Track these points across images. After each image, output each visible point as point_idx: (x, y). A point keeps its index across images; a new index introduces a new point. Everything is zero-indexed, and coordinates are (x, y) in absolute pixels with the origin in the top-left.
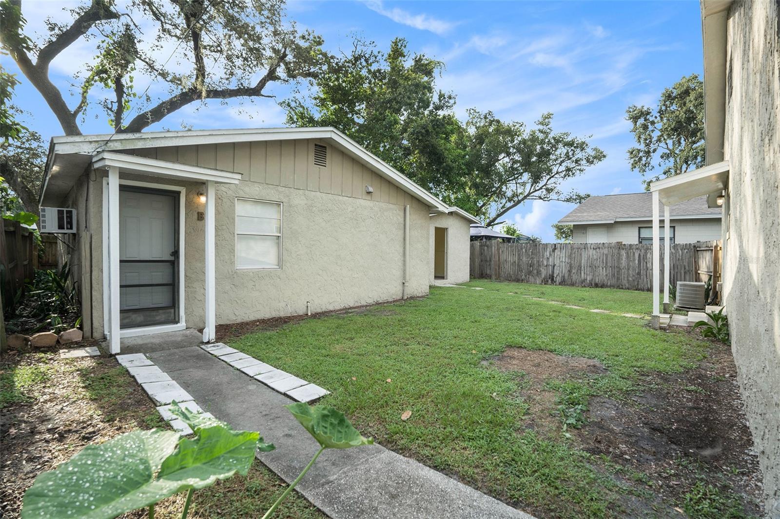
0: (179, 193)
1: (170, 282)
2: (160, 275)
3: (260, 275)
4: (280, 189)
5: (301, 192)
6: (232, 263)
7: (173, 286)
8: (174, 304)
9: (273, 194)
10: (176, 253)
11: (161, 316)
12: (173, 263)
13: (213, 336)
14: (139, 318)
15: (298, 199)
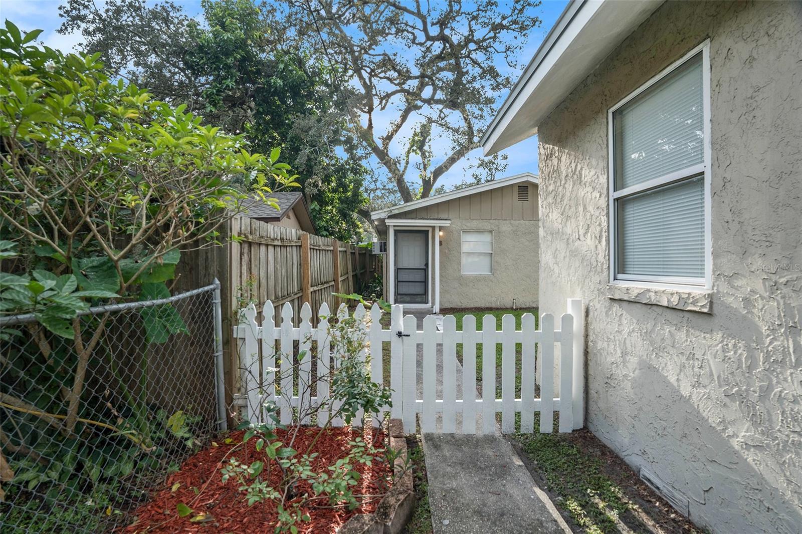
0: (428, 231)
1: (423, 280)
2: (419, 277)
3: (478, 279)
4: (491, 221)
5: (508, 222)
6: (460, 270)
7: (425, 282)
8: (426, 293)
9: (487, 225)
10: (427, 265)
11: (419, 299)
12: (426, 270)
13: (438, 311)
14: (408, 299)
15: (506, 227)
